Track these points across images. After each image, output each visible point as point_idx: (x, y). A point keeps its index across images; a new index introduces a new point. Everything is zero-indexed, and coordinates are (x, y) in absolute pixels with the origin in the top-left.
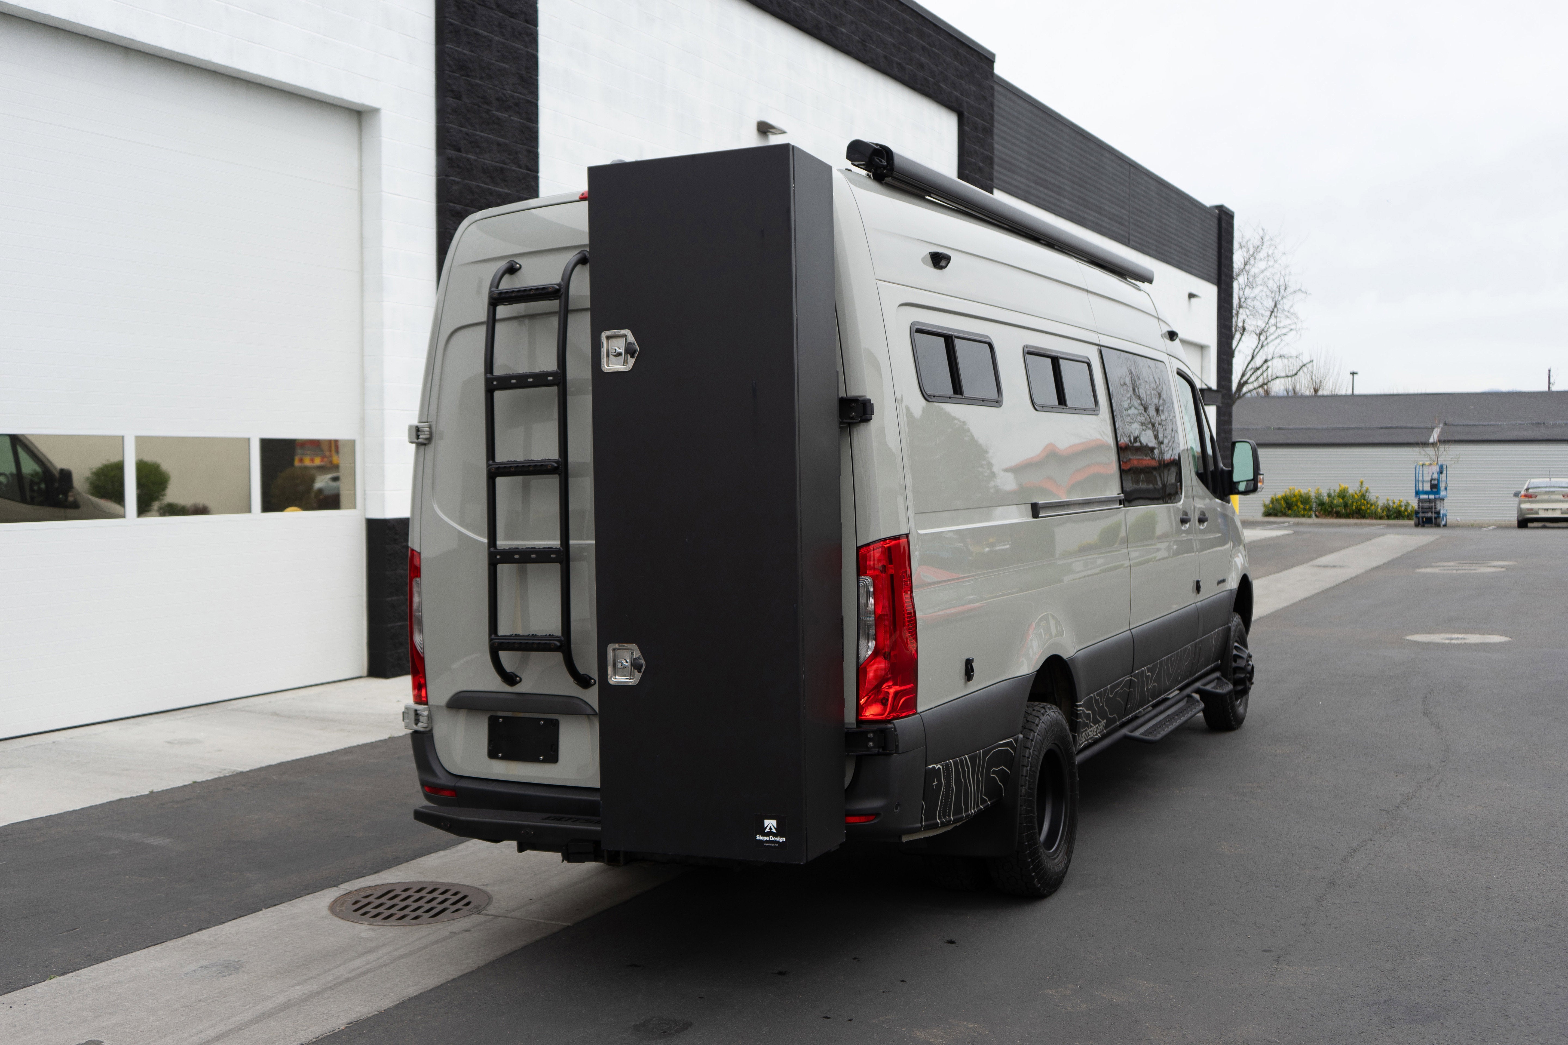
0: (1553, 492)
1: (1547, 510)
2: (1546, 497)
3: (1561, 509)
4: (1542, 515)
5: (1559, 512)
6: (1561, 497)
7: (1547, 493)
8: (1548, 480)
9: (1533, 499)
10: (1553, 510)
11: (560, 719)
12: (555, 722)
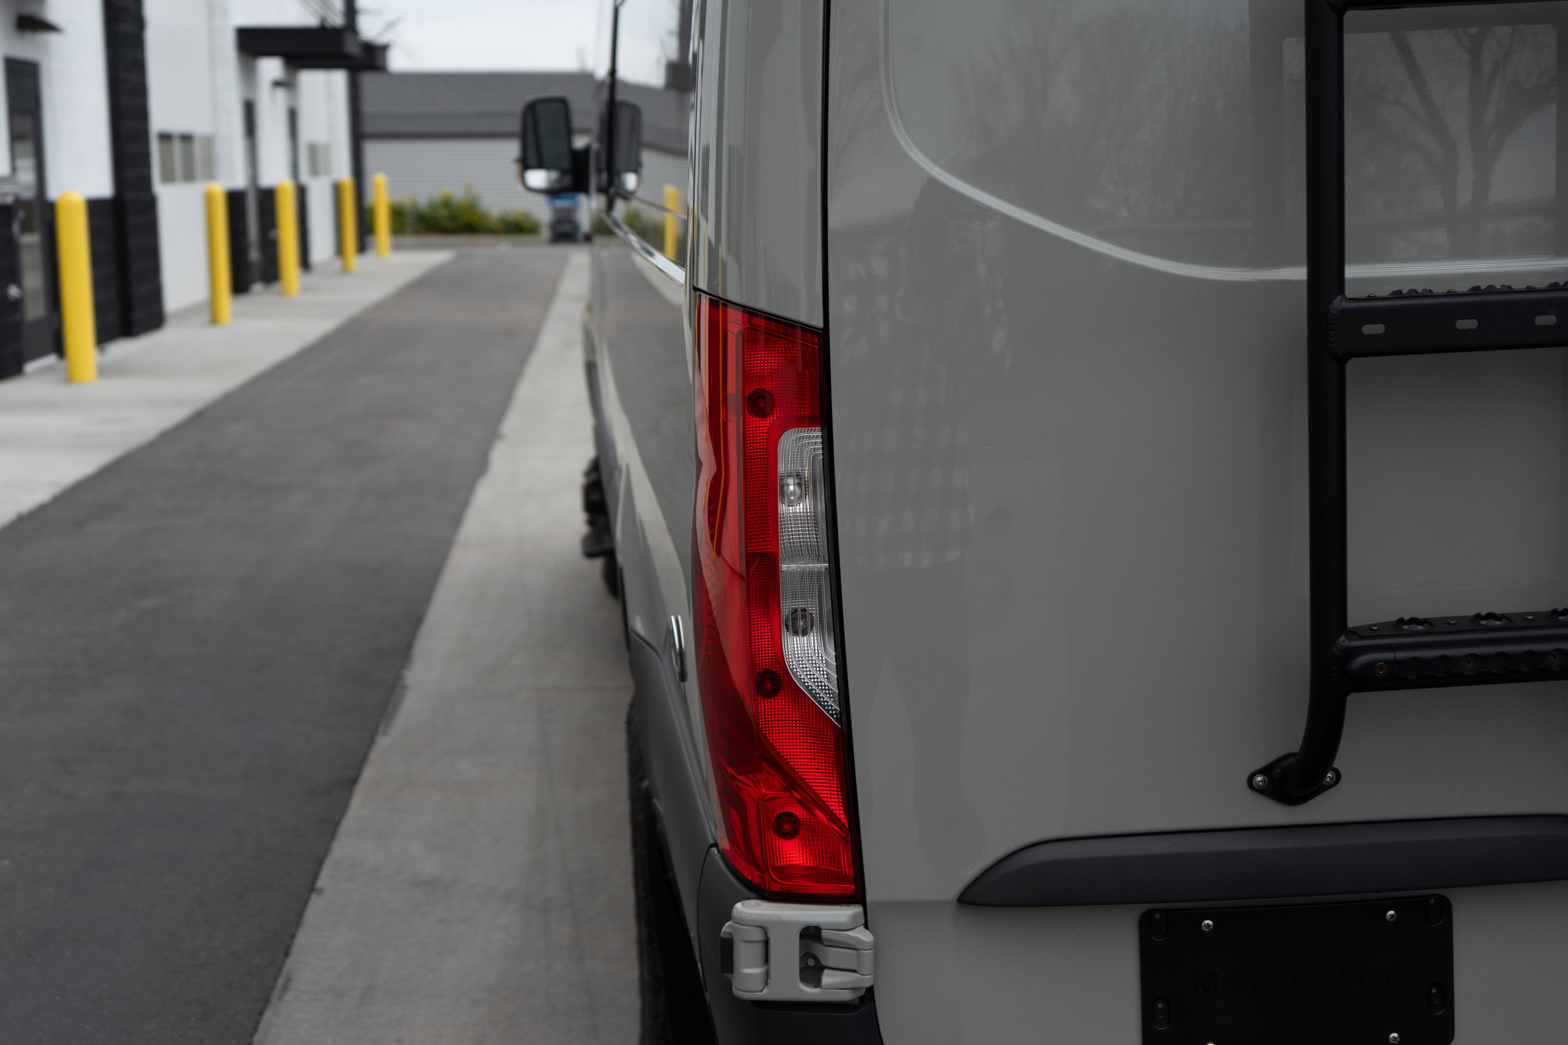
11: (1452, 894)
12: (1444, 910)
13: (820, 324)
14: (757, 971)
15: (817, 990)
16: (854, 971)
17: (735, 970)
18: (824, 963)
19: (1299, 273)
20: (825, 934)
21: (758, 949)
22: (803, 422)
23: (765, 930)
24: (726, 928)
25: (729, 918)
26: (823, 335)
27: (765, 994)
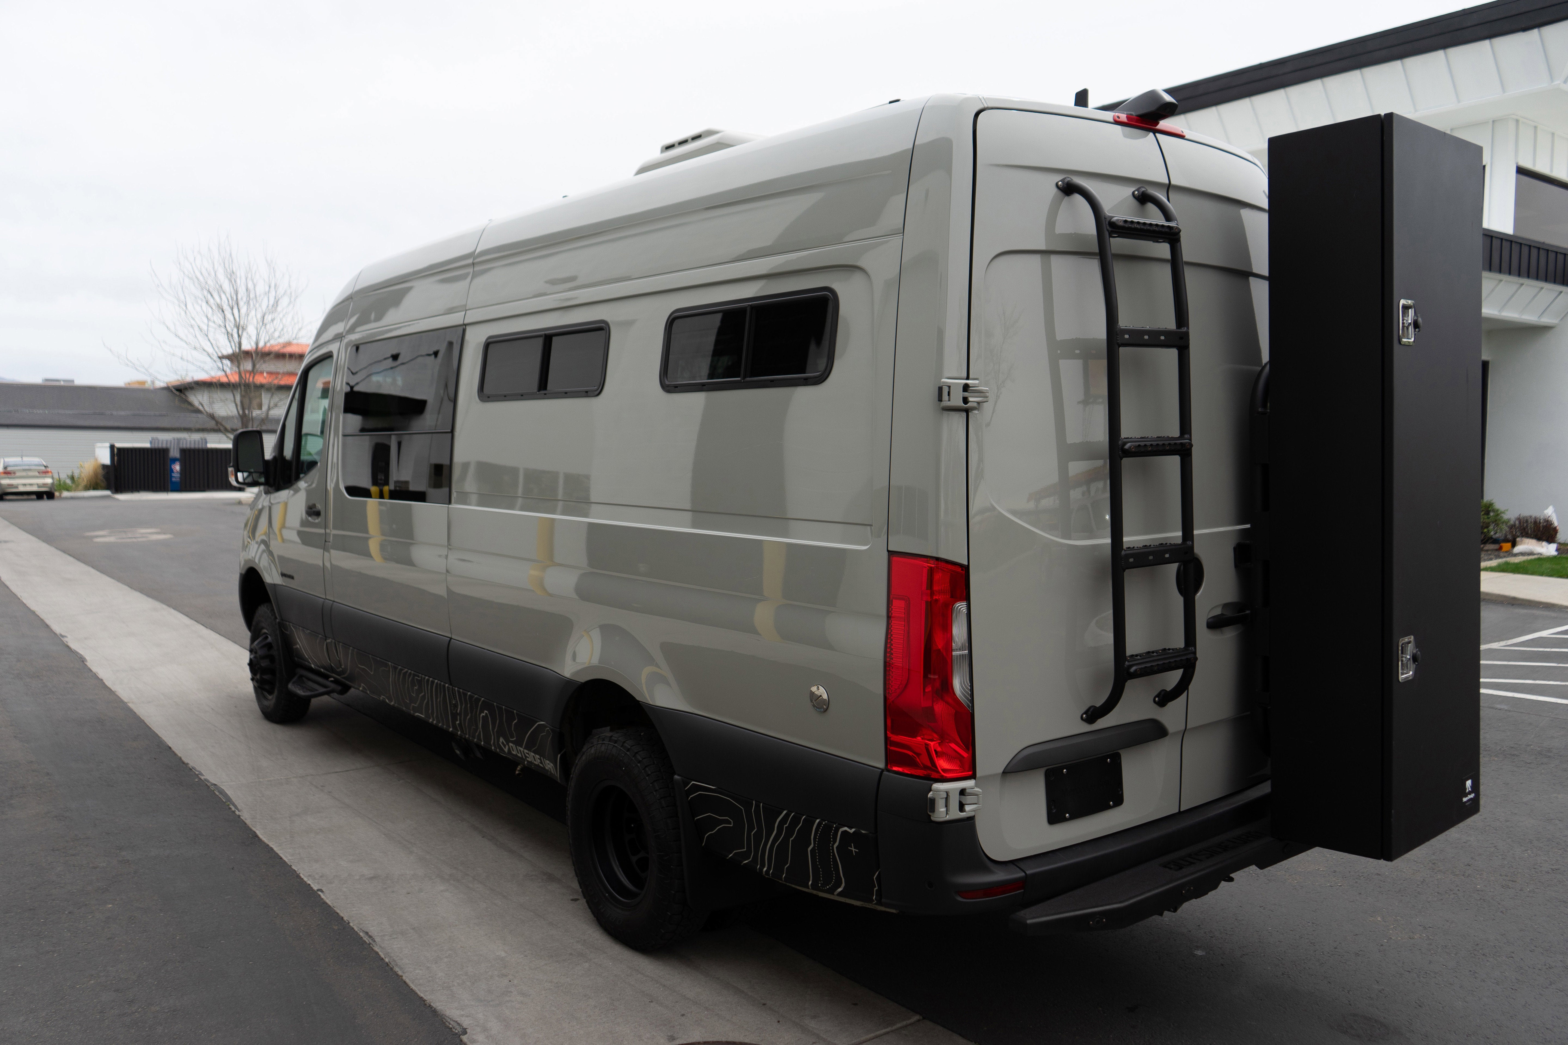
0: (30, 470)
1: (25, 485)
2: (24, 474)
3: (38, 484)
4: (22, 489)
5: (36, 486)
6: (37, 474)
7: (24, 470)
8: (20, 459)
9: (13, 475)
10: (31, 485)
11: (1120, 751)
12: (1118, 756)
13: (967, 564)
14: (943, 809)
15: (965, 813)
16: (976, 804)
17: (936, 810)
18: (964, 803)
19: (1108, 541)
20: (968, 791)
21: (944, 800)
22: (961, 600)
23: (947, 793)
24: (930, 795)
25: (930, 790)
26: (966, 569)
27: (948, 818)
